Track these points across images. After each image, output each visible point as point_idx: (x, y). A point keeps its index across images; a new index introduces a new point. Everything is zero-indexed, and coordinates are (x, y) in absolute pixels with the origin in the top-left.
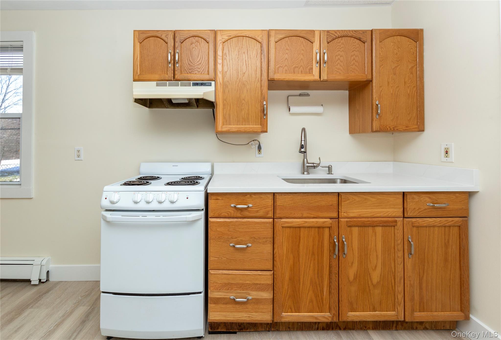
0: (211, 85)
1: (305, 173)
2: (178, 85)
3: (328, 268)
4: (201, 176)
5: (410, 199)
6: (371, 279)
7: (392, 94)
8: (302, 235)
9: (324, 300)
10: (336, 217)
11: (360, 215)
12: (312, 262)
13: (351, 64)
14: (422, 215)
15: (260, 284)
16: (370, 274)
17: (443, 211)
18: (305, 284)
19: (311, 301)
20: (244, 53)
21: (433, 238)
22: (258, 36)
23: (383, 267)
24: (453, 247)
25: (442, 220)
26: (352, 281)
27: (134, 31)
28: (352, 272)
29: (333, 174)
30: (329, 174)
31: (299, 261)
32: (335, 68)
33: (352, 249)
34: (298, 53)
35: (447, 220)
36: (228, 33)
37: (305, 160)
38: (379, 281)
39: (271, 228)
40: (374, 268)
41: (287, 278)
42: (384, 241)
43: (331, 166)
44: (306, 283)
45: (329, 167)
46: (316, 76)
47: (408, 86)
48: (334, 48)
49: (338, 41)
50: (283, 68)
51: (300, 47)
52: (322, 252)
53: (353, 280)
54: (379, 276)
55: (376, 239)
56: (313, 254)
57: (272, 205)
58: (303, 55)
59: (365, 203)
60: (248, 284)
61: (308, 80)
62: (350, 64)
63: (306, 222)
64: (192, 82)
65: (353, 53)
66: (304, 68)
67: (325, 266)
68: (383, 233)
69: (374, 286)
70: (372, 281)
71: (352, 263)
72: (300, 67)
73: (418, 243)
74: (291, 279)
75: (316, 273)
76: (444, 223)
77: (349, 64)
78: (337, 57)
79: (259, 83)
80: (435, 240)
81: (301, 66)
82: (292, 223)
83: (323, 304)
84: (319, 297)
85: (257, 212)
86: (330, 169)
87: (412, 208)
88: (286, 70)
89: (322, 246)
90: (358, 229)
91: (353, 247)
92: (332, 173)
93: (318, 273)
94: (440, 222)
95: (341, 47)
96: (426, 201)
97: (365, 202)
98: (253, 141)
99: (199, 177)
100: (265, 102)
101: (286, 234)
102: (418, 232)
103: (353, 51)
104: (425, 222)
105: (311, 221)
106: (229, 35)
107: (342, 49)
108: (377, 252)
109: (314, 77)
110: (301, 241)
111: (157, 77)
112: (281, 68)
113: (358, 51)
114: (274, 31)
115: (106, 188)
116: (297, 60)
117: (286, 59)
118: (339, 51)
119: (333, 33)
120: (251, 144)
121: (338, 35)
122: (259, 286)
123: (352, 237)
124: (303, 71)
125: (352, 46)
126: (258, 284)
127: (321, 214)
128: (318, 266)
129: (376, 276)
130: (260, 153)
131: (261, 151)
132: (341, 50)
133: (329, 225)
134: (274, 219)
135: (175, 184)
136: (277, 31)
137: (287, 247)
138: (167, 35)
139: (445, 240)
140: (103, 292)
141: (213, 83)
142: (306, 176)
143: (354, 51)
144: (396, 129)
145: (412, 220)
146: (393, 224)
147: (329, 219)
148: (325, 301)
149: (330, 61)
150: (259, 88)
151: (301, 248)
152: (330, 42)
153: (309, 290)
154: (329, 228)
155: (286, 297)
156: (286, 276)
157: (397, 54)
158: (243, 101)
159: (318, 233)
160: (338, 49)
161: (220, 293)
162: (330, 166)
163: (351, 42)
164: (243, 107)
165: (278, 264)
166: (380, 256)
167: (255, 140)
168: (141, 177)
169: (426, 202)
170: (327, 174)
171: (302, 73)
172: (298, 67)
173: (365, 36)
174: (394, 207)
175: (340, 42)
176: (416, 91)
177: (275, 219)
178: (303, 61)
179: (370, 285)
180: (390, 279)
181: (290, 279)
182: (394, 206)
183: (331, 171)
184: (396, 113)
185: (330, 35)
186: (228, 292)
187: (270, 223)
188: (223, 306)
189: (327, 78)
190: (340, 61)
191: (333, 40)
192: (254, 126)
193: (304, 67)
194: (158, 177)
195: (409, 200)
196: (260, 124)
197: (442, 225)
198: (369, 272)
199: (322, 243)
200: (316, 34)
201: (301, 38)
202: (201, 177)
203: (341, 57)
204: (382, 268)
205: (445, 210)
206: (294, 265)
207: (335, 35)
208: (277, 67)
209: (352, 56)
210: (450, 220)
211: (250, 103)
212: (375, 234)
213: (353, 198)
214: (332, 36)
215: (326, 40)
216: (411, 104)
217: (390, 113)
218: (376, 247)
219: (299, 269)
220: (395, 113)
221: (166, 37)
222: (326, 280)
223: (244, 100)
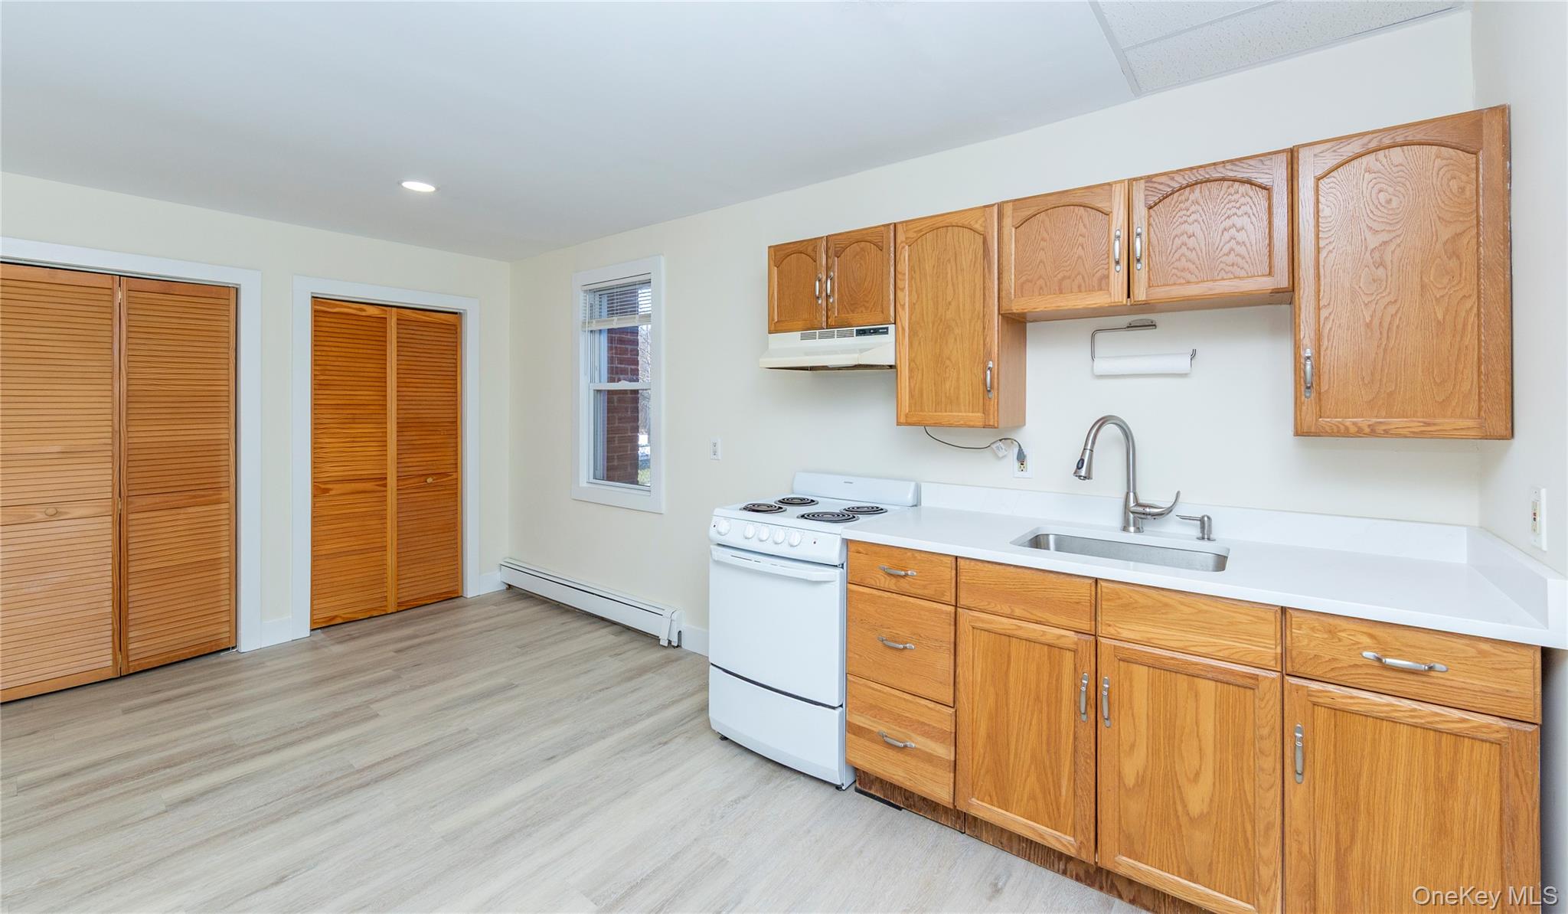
0: (886, 333)
1: (1132, 529)
2: (832, 337)
3: (1071, 740)
4: (881, 506)
5: (1301, 628)
6: (1182, 800)
7: (1368, 326)
8: (1013, 655)
9: (1062, 805)
10: (1090, 631)
11: (1148, 639)
12: (1035, 716)
13: (1221, 252)
14: (1343, 678)
15: (929, 725)
16: (1179, 787)
17: (1423, 682)
18: (1020, 758)
19: (1033, 797)
20: (949, 260)
21: (1390, 752)
22: (976, 222)
23: (1218, 780)
24: (1472, 800)
25: (1420, 710)
26: (1131, 787)
27: (769, 247)
28: (1132, 767)
29: (1214, 540)
30: (1203, 538)
31: (1007, 705)
32: (1174, 268)
33: (1133, 715)
34: (1070, 245)
35: (1442, 715)
36: (918, 224)
37: (1132, 494)
38: (1205, 811)
39: (950, 624)
40: (1192, 776)
41: (983, 731)
42: (1223, 718)
43: (1209, 518)
44: (1022, 756)
45: (1202, 520)
46: (1114, 294)
47: (1438, 296)
48: (1169, 216)
49: (1183, 198)
50: (1033, 283)
51: (1076, 230)
52: (1059, 701)
53: (1134, 787)
54: (1207, 800)
55: (1197, 708)
56: (1038, 699)
57: (951, 579)
58: (1083, 248)
59: (1163, 613)
60: (907, 717)
61: (1095, 306)
62: (1218, 252)
63: (1020, 628)
64: (855, 328)
65: (1228, 223)
66: (1086, 279)
67: (1064, 732)
68: (1218, 698)
69: (1192, 820)
70: (1185, 806)
71: (1132, 746)
72: (1076, 277)
73: (1335, 753)
74: (992, 738)
75: (1044, 741)
76: (1428, 720)
77: (1215, 252)
78: (1177, 238)
79: (979, 321)
80: (1397, 761)
81: (1079, 274)
82: (991, 623)
83: (1059, 813)
84: (1050, 793)
85: (925, 587)
86: (1204, 525)
87: (1309, 654)
88: (1041, 288)
89: (1058, 689)
90: (1147, 671)
91: (1135, 711)
92: (1212, 536)
93: (1048, 744)
94: (1412, 714)
95: (1191, 211)
96: (1358, 643)
97: (1164, 611)
98: (1000, 440)
99: (877, 508)
100: (991, 362)
101: (982, 644)
102: (1335, 722)
103: (1229, 217)
104: (1356, 701)
105: (1031, 627)
106: (918, 229)
107: (1194, 217)
108: (1200, 741)
109: (1111, 296)
110: (1012, 664)
111: (800, 324)
112: (1030, 284)
113: (1246, 214)
114: (1011, 204)
115: (717, 511)
116: (1069, 262)
117: (1041, 261)
118: (1186, 222)
119: (1163, 179)
120: (998, 448)
121: (1180, 183)
122: (926, 728)
123: (1131, 686)
124: (1083, 285)
125: (1225, 202)
126: (925, 724)
127: (1054, 619)
128: (1049, 729)
129: (1198, 797)
130: (1022, 468)
131: (1025, 463)
132: (1190, 220)
133: (1073, 647)
134: (956, 606)
135: (813, 518)
136: (1018, 203)
137: (982, 671)
138: (814, 247)
139: (1438, 768)
140: (712, 664)
141: (892, 328)
142: (1131, 537)
143: (1234, 215)
144: (1384, 430)
145: (1309, 685)
146: (1250, 684)
147: (1073, 633)
148: (1065, 808)
149: (1157, 254)
150: (980, 333)
151: (1012, 679)
152: (1156, 205)
153: (1029, 771)
154: (1075, 651)
155: (980, 770)
156: (981, 729)
157: (1389, 201)
158: (948, 362)
159: (1049, 658)
160: (1182, 217)
161: (863, 719)
162: (1206, 519)
163: (1222, 193)
164: (948, 375)
165: (962, 697)
166: (1209, 749)
167: (1005, 439)
168: (784, 499)
169: (1360, 646)
170: (1198, 538)
171: (1080, 291)
172: (1069, 278)
173: (1267, 171)
174: (1250, 640)
175: (1187, 200)
176: (1475, 310)
177: (958, 609)
178: (1083, 261)
179: (1180, 814)
180: (1239, 820)
181: (989, 737)
182: (1249, 638)
183: (1210, 531)
184: (1385, 381)
185: (1155, 188)
186: (874, 722)
187: (950, 613)
188: (867, 743)
189: (1147, 297)
190: (1188, 248)
191: (1164, 199)
192: (968, 414)
193: (1086, 276)
194: (812, 501)
195: (1298, 631)
196: (981, 410)
197: (1422, 723)
198: (1177, 781)
199: (1057, 680)
200: (1115, 191)
201: (1076, 208)
202: (882, 509)
203: (1190, 237)
204: (1214, 784)
205: (1431, 684)
206: (997, 710)
207: (1169, 186)
208: (1022, 280)
209: (1226, 230)
210: (1457, 717)
211: (960, 365)
212: (1196, 696)
213: (1131, 598)
214: (1160, 190)
215: (1144, 201)
216: (1449, 351)
217: (1360, 383)
218: (1198, 727)
219: (1008, 722)
220: (1381, 380)
221: (813, 250)
222: (1068, 763)
223: (949, 359)
